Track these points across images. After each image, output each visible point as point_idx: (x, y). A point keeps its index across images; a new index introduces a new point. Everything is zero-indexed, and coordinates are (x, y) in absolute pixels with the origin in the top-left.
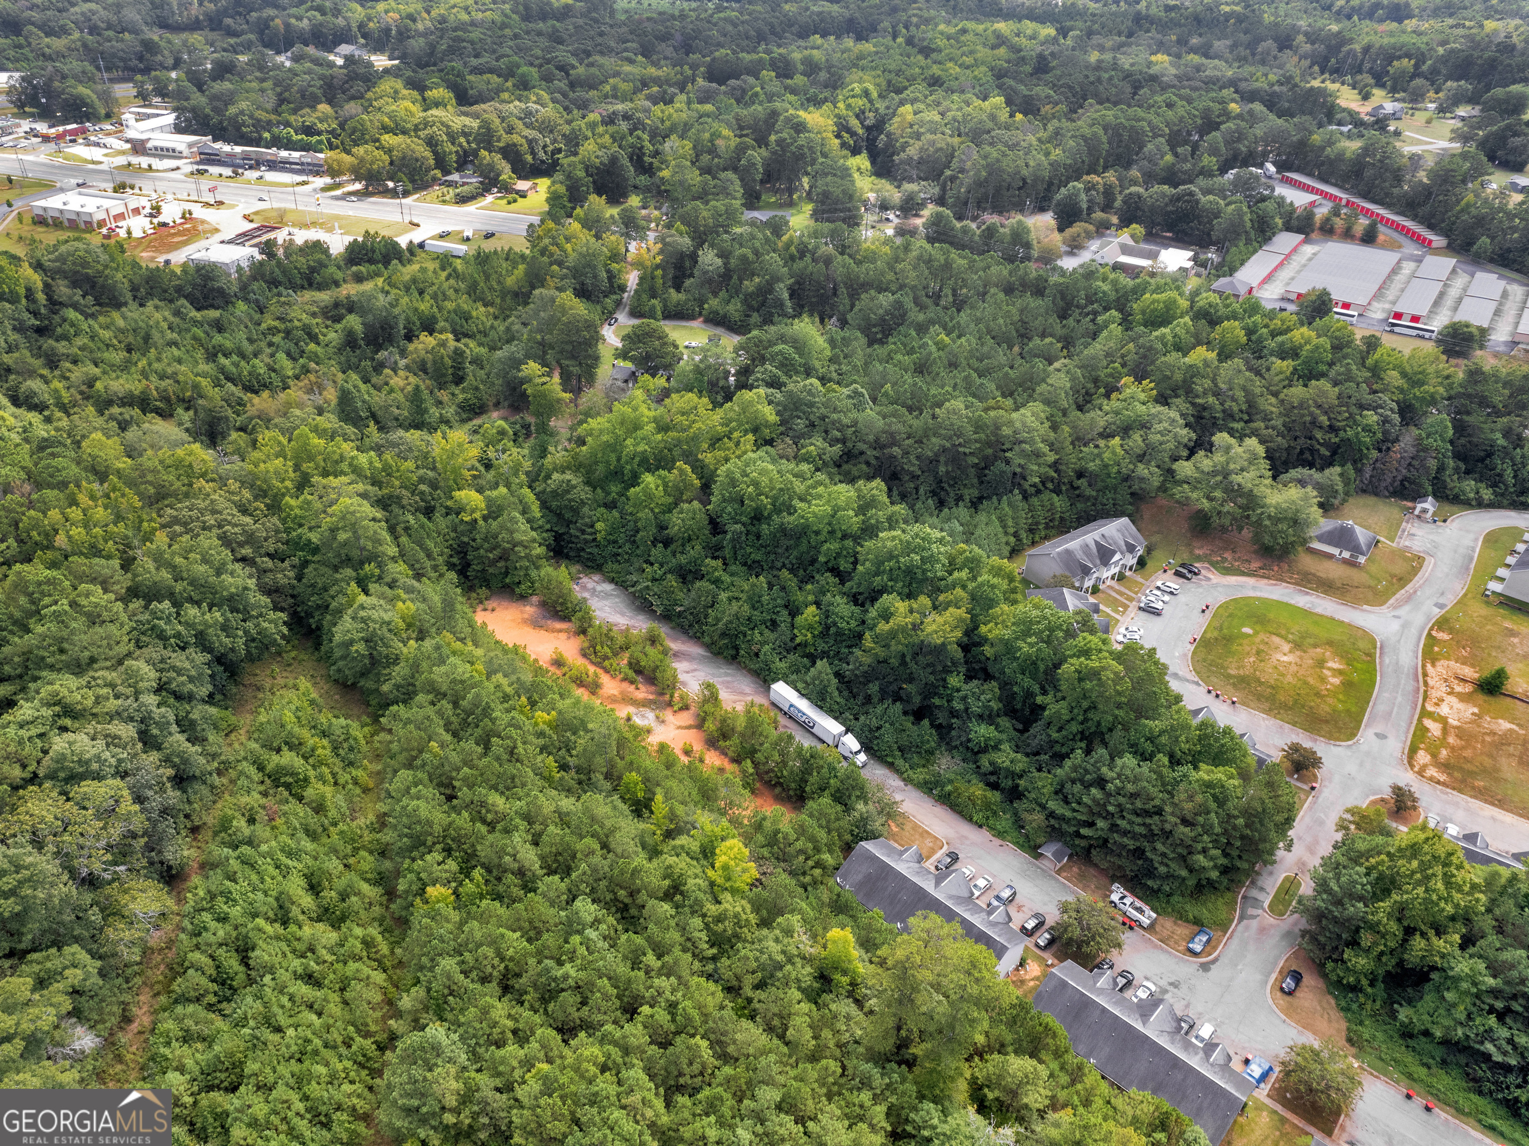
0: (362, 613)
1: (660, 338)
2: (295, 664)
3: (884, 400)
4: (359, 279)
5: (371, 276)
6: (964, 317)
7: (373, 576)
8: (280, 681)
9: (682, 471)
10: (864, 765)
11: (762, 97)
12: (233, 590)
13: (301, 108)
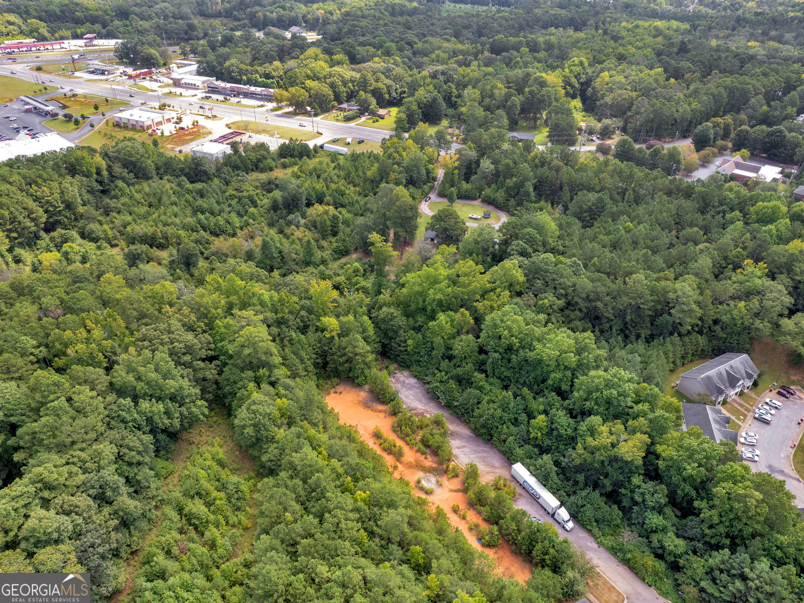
0: (253, 407)
1: (456, 219)
2: (215, 427)
3: (593, 269)
4: (285, 166)
5: (291, 165)
6: (641, 210)
7: (264, 375)
8: (204, 438)
9: (463, 314)
10: (572, 529)
11: (521, 64)
12: (172, 390)
13: (265, 63)
